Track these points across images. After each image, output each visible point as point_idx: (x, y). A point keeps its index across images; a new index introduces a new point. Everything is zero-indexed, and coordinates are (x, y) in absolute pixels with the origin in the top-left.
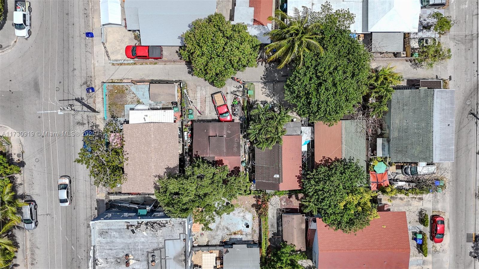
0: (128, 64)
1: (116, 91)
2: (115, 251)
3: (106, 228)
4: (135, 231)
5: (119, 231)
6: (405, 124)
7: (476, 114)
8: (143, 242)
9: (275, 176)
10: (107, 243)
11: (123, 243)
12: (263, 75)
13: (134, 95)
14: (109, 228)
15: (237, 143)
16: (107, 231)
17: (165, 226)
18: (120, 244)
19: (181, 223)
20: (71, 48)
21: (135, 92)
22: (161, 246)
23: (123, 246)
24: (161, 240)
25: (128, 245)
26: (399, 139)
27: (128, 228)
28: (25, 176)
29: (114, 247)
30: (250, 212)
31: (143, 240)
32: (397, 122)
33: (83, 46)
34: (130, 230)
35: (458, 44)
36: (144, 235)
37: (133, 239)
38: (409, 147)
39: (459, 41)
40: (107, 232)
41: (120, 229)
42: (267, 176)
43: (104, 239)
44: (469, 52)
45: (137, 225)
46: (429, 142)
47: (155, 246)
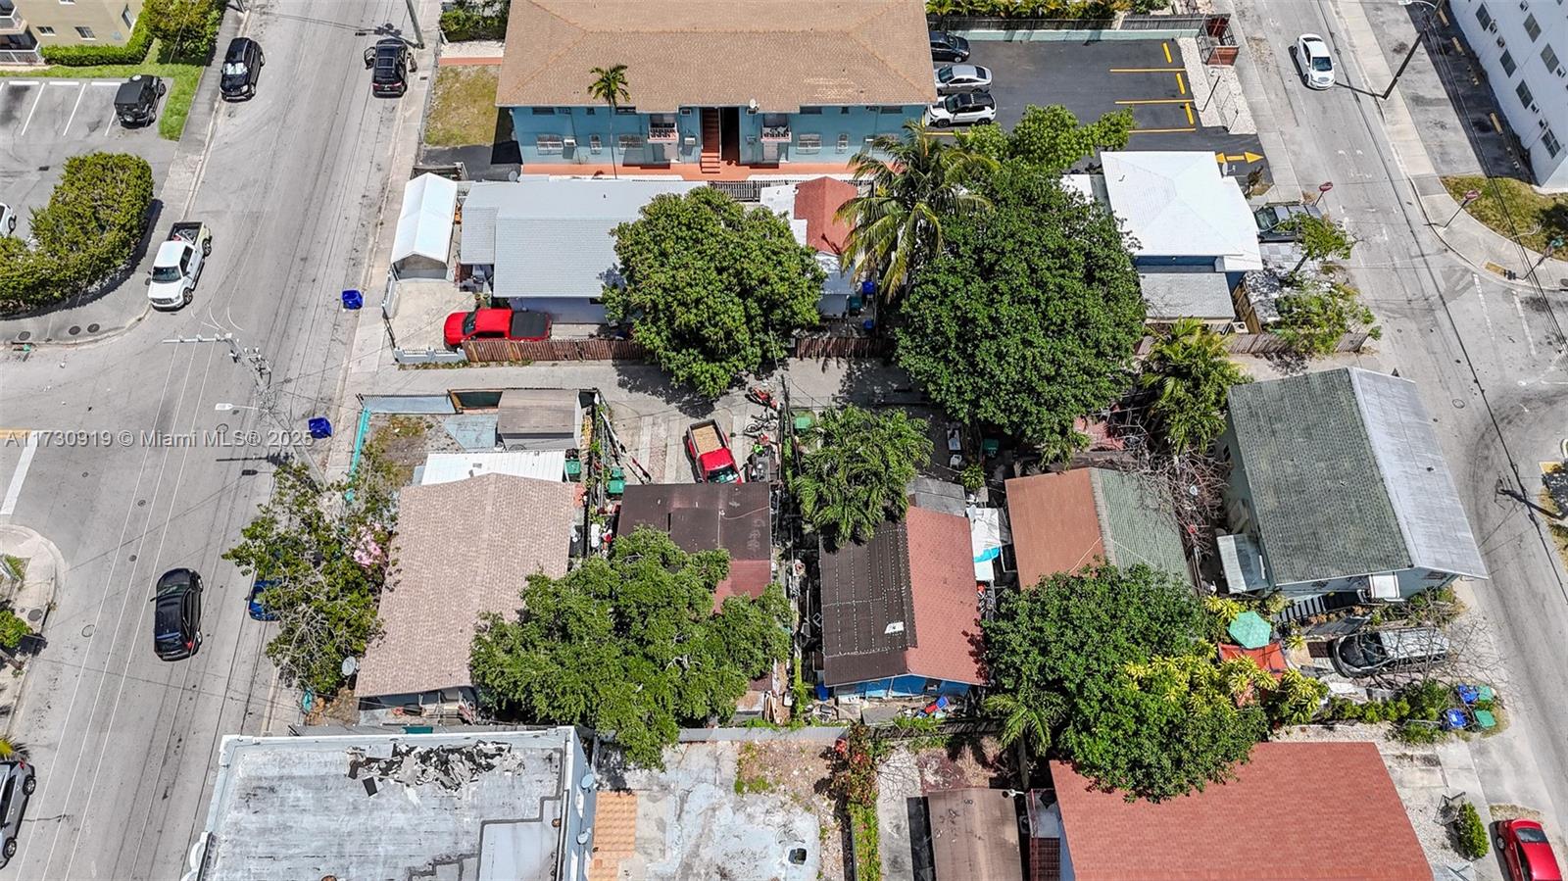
0: (448, 365)
1: (397, 430)
2: (286, 864)
3: (273, 771)
4: (379, 785)
5: (319, 784)
6: (1290, 470)
7: (1519, 492)
8: (400, 831)
9: (889, 630)
10: (263, 831)
11: (322, 832)
12: (840, 392)
13: (449, 442)
14: (286, 772)
15: (760, 529)
16: (275, 783)
17: (490, 767)
18: (312, 835)
19: (550, 759)
20: (293, 332)
21: (453, 434)
22: (465, 847)
23: (320, 843)
24: (469, 821)
25: (341, 839)
26: (1284, 512)
27: (353, 775)
28: (30, 683)
29: (287, 847)
30: (808, 809)
31: (400, 820)
32: (1264, 466)
33: (327, 327)
34: (359, 781)
35: (1395, 318)
36: (407, 801)
37: (362, 818)
38: (1324, 533)
39: (1392, 311)
40: (272, 790)
41: (323, 778)
42: (861, 636)
43: (254, 818)
44: (1434, 338)
45: (389, 757)
46: (1381, 509)
47: (443, 846)
